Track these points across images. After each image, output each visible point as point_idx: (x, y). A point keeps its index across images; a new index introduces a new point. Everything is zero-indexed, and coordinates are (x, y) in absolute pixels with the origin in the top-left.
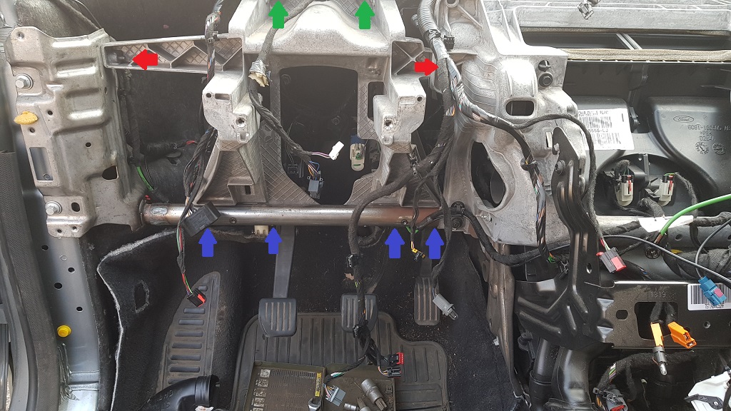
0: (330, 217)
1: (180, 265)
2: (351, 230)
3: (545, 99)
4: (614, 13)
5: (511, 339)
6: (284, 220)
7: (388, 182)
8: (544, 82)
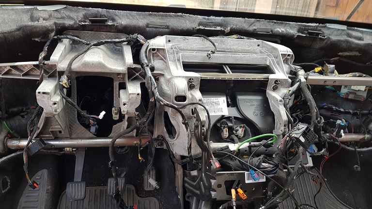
0: (101, 143)
1: (25, 170)
2: (110, 150)
3: (191, 94)
4: (221, 57)
5: (182, 196)
6: (78, 145)
7: (127, 128)
8: (191, 87)
